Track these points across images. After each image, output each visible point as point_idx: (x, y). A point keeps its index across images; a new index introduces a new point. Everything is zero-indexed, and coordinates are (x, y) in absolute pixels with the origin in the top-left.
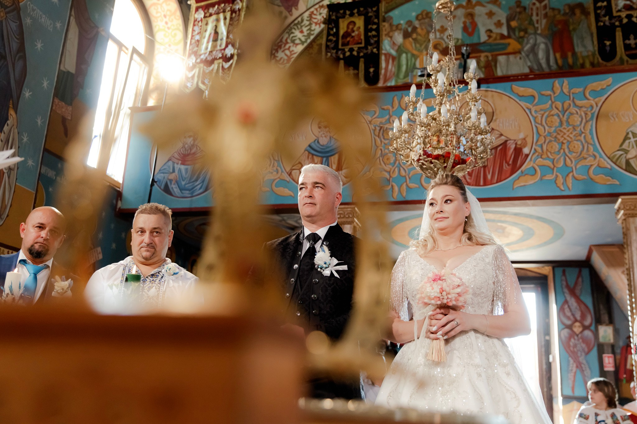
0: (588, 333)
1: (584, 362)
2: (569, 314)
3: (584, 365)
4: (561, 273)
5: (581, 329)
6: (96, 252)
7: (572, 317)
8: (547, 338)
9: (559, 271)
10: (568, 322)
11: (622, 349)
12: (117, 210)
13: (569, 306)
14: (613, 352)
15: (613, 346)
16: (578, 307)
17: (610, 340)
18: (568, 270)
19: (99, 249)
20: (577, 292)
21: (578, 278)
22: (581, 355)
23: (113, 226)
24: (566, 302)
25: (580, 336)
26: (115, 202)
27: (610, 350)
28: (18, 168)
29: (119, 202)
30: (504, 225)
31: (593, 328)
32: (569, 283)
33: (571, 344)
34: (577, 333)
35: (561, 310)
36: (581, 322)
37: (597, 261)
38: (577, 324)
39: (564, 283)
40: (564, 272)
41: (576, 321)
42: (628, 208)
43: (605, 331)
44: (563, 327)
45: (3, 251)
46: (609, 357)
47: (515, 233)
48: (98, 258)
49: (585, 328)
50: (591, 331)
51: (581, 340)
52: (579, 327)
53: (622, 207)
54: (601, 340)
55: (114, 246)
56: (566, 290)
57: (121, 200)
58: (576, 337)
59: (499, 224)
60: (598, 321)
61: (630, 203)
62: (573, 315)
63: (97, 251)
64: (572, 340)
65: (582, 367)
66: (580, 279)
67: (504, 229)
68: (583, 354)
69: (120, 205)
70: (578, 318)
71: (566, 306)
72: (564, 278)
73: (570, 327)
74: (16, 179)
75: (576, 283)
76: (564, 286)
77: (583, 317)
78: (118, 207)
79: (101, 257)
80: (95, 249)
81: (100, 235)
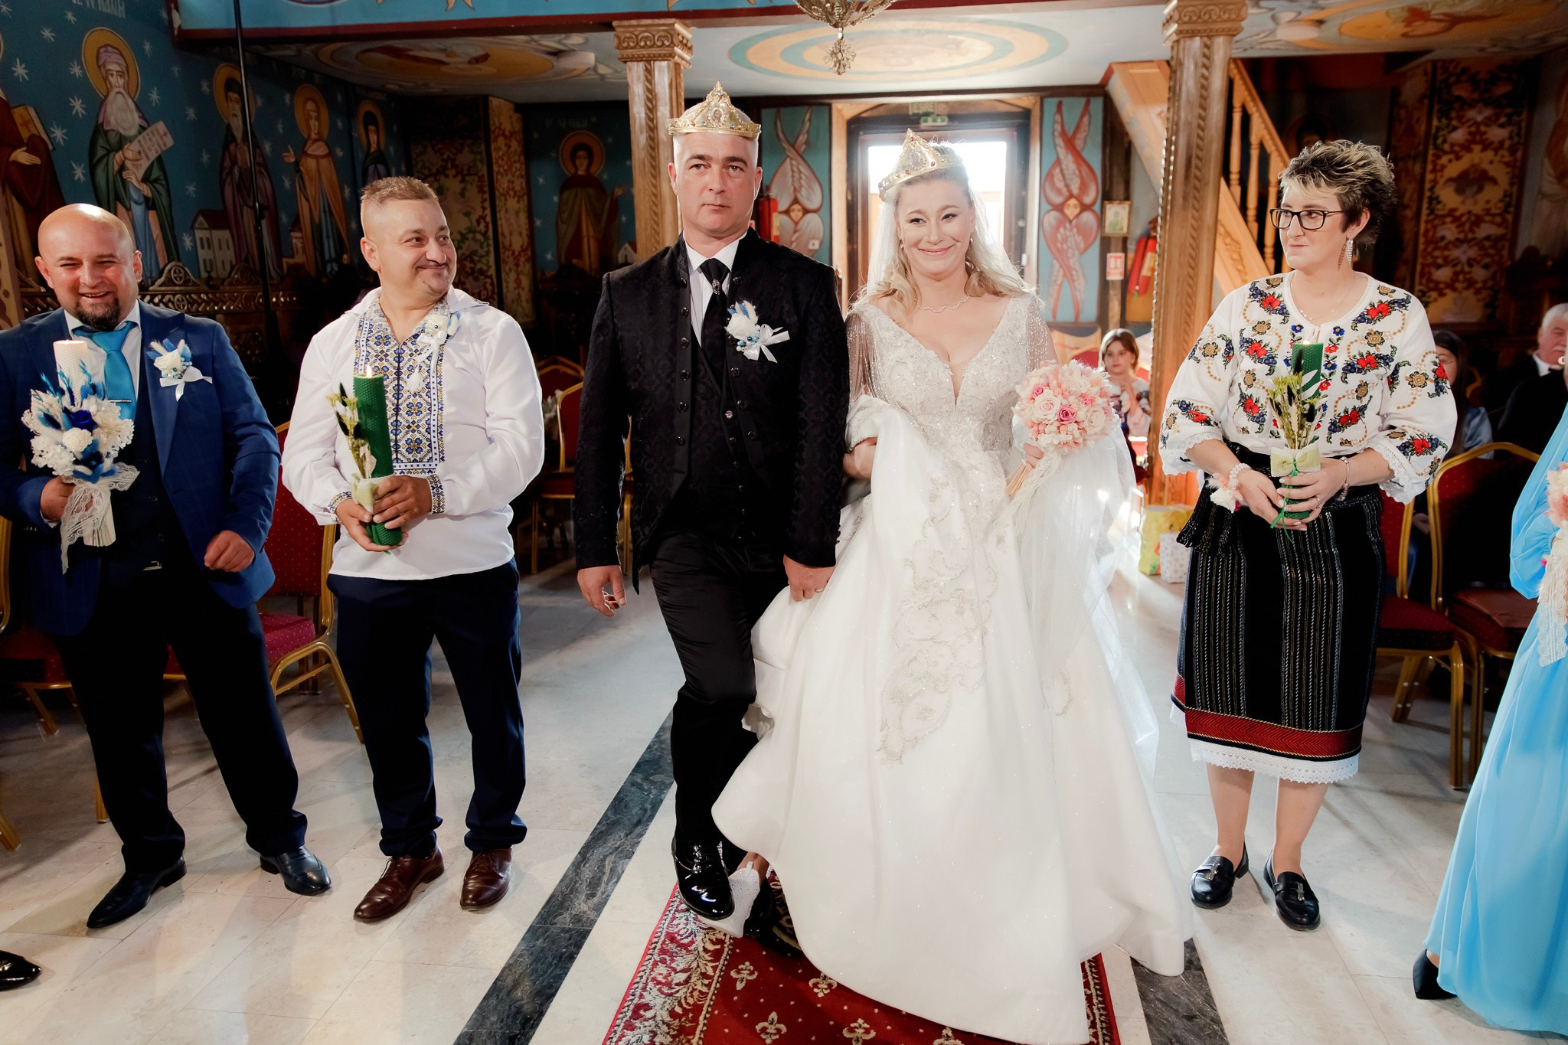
0: (1088, 218)
1: (1077, 266)
2: (1060, 184)
3: (1076, 271)
4: (1055, 109)
5: (1077, 211)
6: (155, 132)
7: (1064, 190)
8: (1021, 224)
9: (1051, 103)
10: (1058, 200)
11: (1139, 242)
12: (176, 32)
13: (1062, 170)
14: (1125, 250)
15: (1125, 240)
16: (1077, 172)
17: (1122, 229)
18: (1066, 101)
19: (161, 126)
20: (1079, 143)
21: (1082, 116)
22: (1073, 255)
23: (176, 70)
24: (1058, 162)
25: (1074, 222)
26: (164, 15)
27: (1120, 246)
29: (175, 15)
30: (960, 38)
31: (1097, 208)
32: (1067, 128)
33: (1059, 237)
34: (1071, 218)
35: (1047, 178)
36: (1078, 199)
37: (1118, 90)
38: (1073, 202)
39: (1058, 127)
40: (1060, 105)
41: (1071, 196)
42: (1186, 19)
43: (1117, 214)
44: (1049, 207)
46: (1116, 258)
47: (979, 49)
48: (165, 145)
49: (1085, 208)
50: (1094, 212)
51: (1075, 230)
52: (1075, 206)
53: (1176, 17)
54: (1108, 230)
55: (191, 113)
56: (1060, 141)
57: (177, 9)
58: (1068, 225)
59: (951, 37)
60: (1107, 196)
61: (1190, 9)
62: (1067, 186)
63: (157, 130)
64: (1062, 230)
65: (1072, 275)
66: (1086, 119)
67: (958, 44)
68: (1077, 252)
69: (177, 21)
70: (1075, 191)
71: (1058, 170)
72: (1058, 118)
73: (1059, 208)
75: (1078, 128)
76: (1056, 134)
77: (1083, 188)
78: (176, 26)
79: (169, 141)
80: (153, 127)
81: (154, 96)
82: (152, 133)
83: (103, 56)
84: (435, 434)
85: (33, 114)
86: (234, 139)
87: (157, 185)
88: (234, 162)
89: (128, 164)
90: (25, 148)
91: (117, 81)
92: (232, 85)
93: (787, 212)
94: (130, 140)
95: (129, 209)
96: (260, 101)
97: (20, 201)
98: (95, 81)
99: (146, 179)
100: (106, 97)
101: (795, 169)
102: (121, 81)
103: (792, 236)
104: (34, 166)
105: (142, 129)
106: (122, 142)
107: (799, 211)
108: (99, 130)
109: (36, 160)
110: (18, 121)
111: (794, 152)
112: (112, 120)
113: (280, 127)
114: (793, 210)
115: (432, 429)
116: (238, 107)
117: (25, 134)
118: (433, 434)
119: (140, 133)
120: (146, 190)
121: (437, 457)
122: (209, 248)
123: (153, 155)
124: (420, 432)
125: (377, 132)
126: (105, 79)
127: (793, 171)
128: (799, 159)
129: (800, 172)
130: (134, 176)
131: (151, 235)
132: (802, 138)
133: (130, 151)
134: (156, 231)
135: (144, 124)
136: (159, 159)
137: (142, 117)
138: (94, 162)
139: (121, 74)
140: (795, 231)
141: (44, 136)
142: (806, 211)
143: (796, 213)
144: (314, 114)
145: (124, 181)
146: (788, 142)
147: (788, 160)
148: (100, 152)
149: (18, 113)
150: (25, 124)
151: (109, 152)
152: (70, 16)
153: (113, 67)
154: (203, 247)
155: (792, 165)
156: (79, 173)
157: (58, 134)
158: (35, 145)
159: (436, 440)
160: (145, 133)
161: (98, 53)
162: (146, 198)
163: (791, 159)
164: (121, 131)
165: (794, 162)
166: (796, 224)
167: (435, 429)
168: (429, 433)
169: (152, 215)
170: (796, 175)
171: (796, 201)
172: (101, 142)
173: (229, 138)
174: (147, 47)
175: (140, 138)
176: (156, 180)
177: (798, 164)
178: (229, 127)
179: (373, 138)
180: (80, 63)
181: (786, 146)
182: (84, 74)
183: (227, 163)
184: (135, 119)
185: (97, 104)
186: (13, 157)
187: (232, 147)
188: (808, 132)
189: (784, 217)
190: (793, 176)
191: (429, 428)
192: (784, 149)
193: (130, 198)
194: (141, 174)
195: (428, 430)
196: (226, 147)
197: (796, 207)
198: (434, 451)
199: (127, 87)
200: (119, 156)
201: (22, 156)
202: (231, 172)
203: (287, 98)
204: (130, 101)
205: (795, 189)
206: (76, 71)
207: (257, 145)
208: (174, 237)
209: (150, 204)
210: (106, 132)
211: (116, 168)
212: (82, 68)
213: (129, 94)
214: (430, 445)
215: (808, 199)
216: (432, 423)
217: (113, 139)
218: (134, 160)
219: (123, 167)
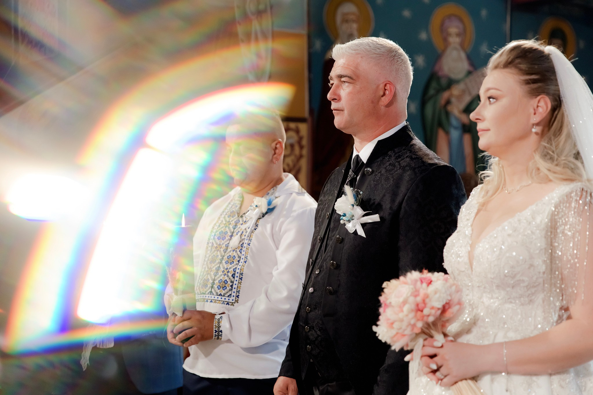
83: (446, 23)
84: (238, 279)
89: (453, 100)
91: (454, 40)
94: (457, 82)
95: (448, 133)
96: (582, 43)
98: (437, 42)
99: (467, 109)
100: (444, 52)
102: (458, 40)
105: (469, 73)
106: (451, 83)
108: (433, 77)
112: (445, 69)
115: (236, 275)
118: (236, 278)
119: (466, 76)
120: (465, 118)
121: (235, 294)
124: (228, 276)
126: (445, 40)
130: (456, 109)
131: (463, 153)
133: (456, 91)
134: (468, 149)
135: (471, 69)
137: (471, 66)
138: (427, 98)
139: (458, 35)
145: (447, 113)
148: (432, 92)
151: (438, 92)
153: (453, 30)
159: (237, 283)
160: (471, 76)
161: (443, 22)
162: (464, 125)
164: (452, 76)
167: (238, 275)
168: (234, 278)
169: (467, 138)
172: (434, 85)
174: (484, 13)
175: (466, 79)
180: (427, 30)
182: (429, 38)
184: (464, 66)
191: (234, 274)
193: (451, 125)
194: (463, 105)
195: (233, 276)
198: (234, 290)
199: (462, 45)
200: (445, 95)
204: (463, 54)
206: (423, 36)
209: (466, 129)
210: (438, 79)
211: (443, 102)
212: (428, 34)
213: (463, 48)
214: (232, 286)
216: (237, 271)
217: (444, 82)
218: (459, 98)
219: (448, 102)
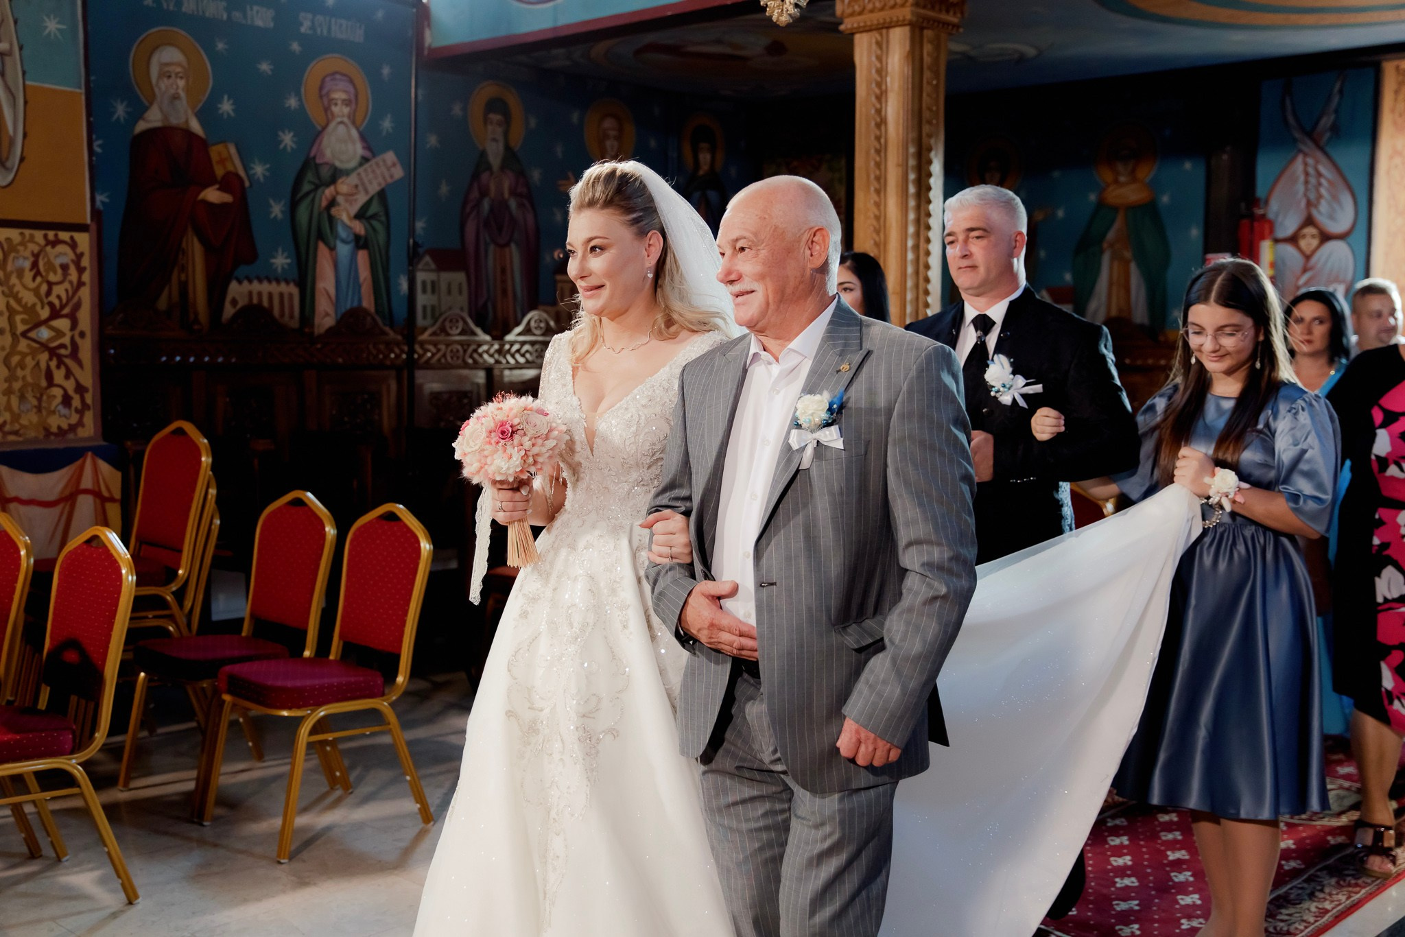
6: (381, 163)
12: (426, 52)
19: (390, 157)
28: (21, 48)
29: (427, 33)
45: (32, 236)
48: (392, 176)
55: (433, 140)
57: (429, 25)
63: (384, 161)
69: (428, 38)
74: (24, 73)
78: (427, 44)
79: (398, 173)
80: (379, 159)
81: (387, 124)
82: (377, 164)
83: (329, 84)
85: (233, 150)
86: (489, 168)
87: (374, 223)
88: (484, 193)
89: (340, 199)
90: (217, 186)
91: (340, 111)
92: (496, 105)
93: (1293, 240)
94: (347, 173)
95: (332, 249)
96: (533, 122)
97: (201, 241)
98: (315, 113)
99: (360, 216)
100: (324, 128)
101: (1311, 171)
102: (346, 110)
103: (1298, 279)
104: (223, 206)
105: (365, 160)
106: (336, 175)
107: (1313, 236)
108: (309, 164)
109: (227, 198)
110: (214, 156)
111: (1310, 143)
112: (328, 154)
113: (559, 150)
114: (1304, 236)
116: (499, 131)
117: (219, 172)
119: (361, 165)
120: (359, 228)
122: (433, 291)
123: (374, 188)
125: (713, 151)
126: (327, 109)
127: (1307, 174)
128: (1319, 154)
129: (1319, 175)
130: (345, 214)
131: (357, 277)
132: (1327, 121)
133: (344, 186)
134: (364, 273)
135: (367, 154)
136: (382, 194)
137: (368, 147)
138: (299, 196)
139: (347, 103)
140: (1305, 270)
141: (242, 173)
142: (1325, 237)
143: (1309, 241)
144: (612, 133)
145: (331, 219)
146: (1302, 129)
147: (1300, 159)
148: (306, 187)
149: (215, 152)
150: (222, 161)
151: (317, 187)
152: (295, 47)
153: (339, 96)
154: (424, 291)
155: (1306, 164)
156: (277, 210)
157: (259, 170)
158: (230, 183)
160: (367, 166)
161: (323, 81)
162: (357, 238)
163: (1306, 155)
164: (338, 164)
165: (1310, 161)
166: (1308, 257)
169: (362, 256)
170: (1313, 180)
171: (1309, 221)
172: (310, 176)
173: (482, 163)
174: (386, 71)
175: (361, 170)
176: (374, 216)
177: (1317, 162)
178: (483, 154)
179: (705, 158)
180: (298, 94)
181: (1297, 135)
182: (302, 106)
183: (475, 194)
184: (359, 150)
185: (312, 134)
186: (201, 196)
187: (485, 176)
188: (1336, 111)
189: (1289, 249)
190: (1306, 182)
192: (1295, 140)
193: (336, 236)
194: (354, 209)
196: (476, 176)
197: (1310, 230)
199: (352, 116)
200: (329, 192)
201: (213, 195)
202: (478, 204)
203: (575, 117)
204: (354, 133)
205: (1309, 204)
206: (293, 102)
207: (521, 174)
208: (387, 280)
209: (360, 242)
210: (317, 166)
211: (324, 203)
212: (300, 100)
213: (354, 123)
215: (1332, 217)
217: (325, 173)
218: (349, 195)
219: (332, 203)
